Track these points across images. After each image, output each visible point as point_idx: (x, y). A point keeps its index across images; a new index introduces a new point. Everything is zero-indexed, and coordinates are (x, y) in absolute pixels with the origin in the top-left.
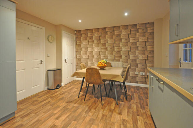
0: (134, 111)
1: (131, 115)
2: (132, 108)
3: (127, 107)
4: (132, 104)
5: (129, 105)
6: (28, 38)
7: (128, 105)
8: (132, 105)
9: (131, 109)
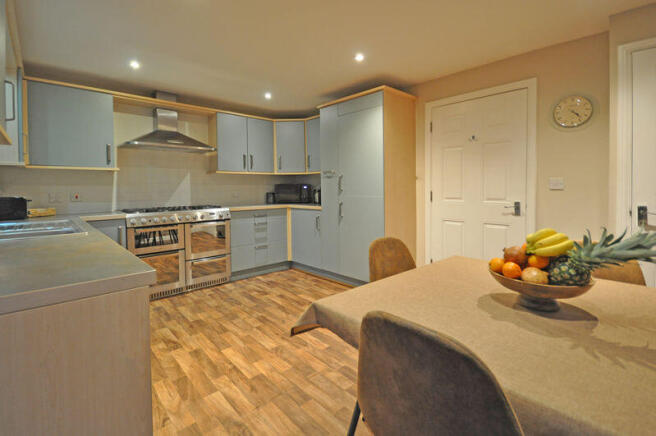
0: (161, 382)
1: (165, 366)
2: (172, 385)
3: (189, 376)
4: (180, 403)
5: (189, 392)
6: (473, 137)
7: (192, 386)
8: (177, 398)
9: (174, 382)
